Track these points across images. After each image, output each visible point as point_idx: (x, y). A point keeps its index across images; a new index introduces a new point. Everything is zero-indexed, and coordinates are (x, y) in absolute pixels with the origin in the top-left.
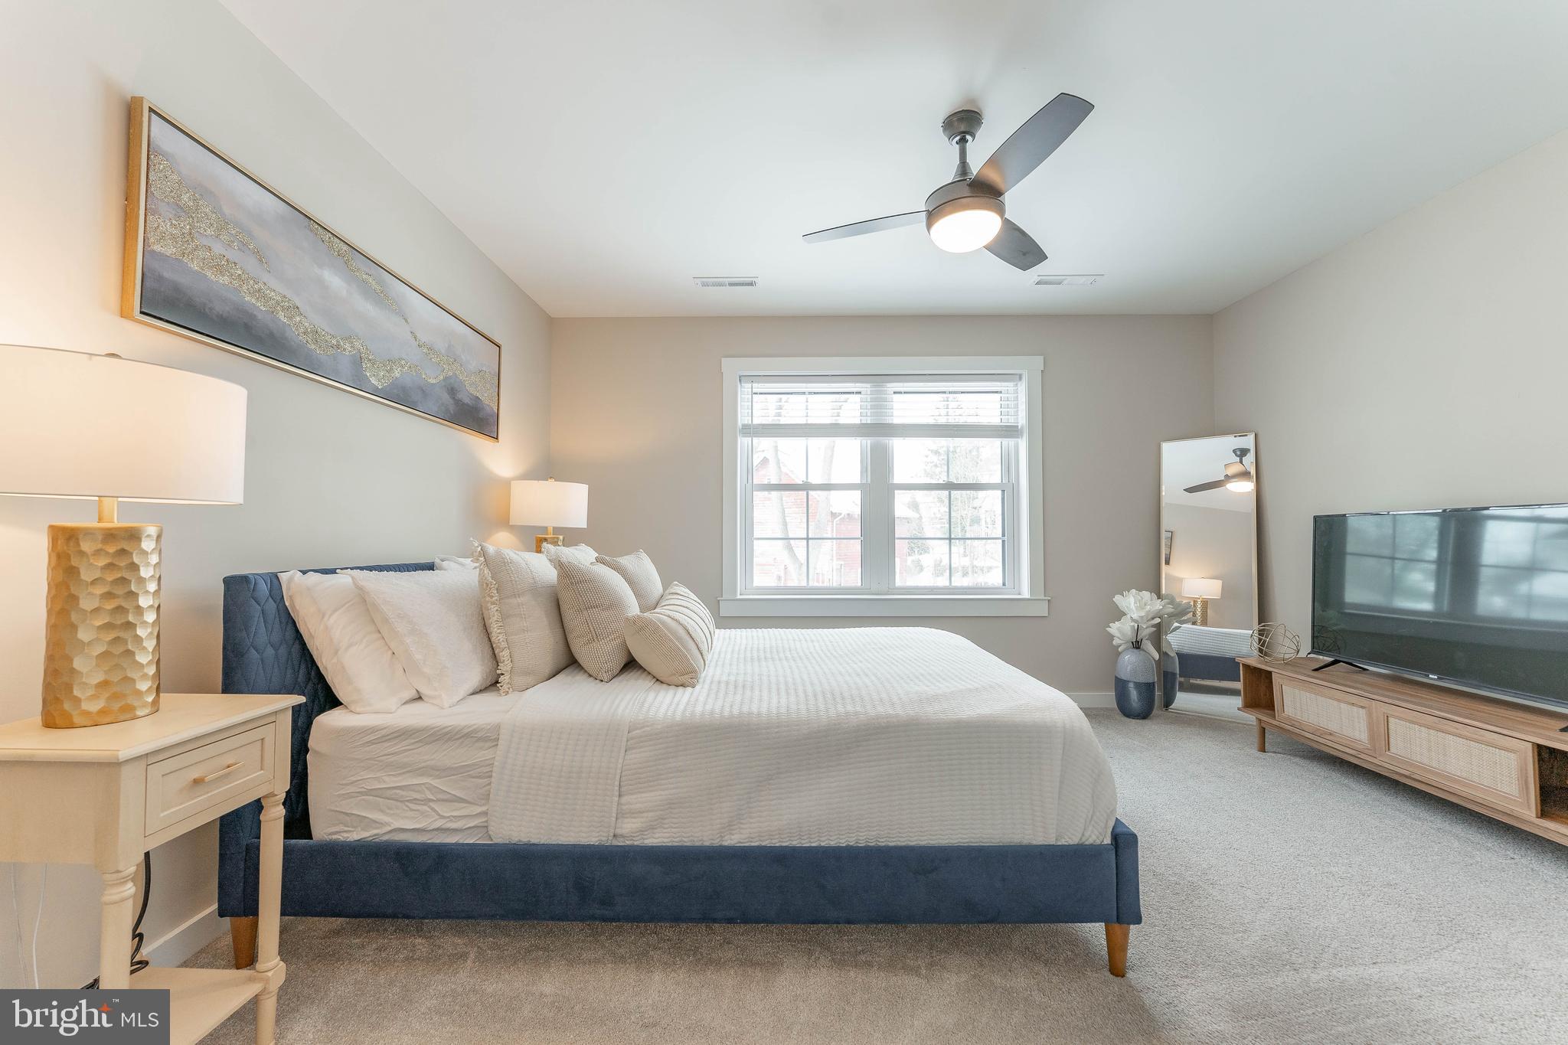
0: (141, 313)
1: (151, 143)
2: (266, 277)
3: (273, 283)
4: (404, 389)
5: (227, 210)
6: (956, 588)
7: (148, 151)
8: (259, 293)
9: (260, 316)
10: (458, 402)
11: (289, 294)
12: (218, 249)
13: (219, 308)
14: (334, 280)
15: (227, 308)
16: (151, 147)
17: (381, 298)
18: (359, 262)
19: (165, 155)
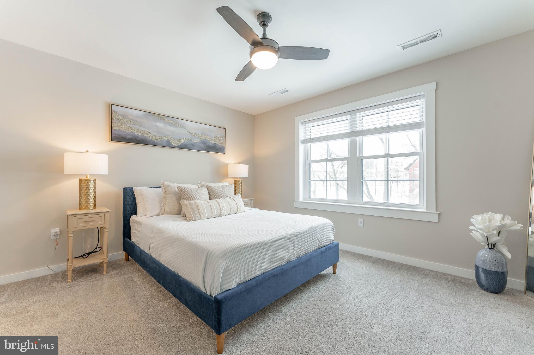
0: (111, 141)
1: (112, 110)
2: (140, 128)
3: (143, 129)
4: (185, 145)
5: (130, 117)
6: (390, 204)
7: (112, 112)
8: (139, 132)
9: (139, 136)
10: (206, 146)
11: (147, 130)
12: (128, 125)
13: (129, 137)
14: (160, 125)
15: (131, 136)
16: (112, 111)
17: (176, 125)
18: (168, 119)
19: (116, 112)
